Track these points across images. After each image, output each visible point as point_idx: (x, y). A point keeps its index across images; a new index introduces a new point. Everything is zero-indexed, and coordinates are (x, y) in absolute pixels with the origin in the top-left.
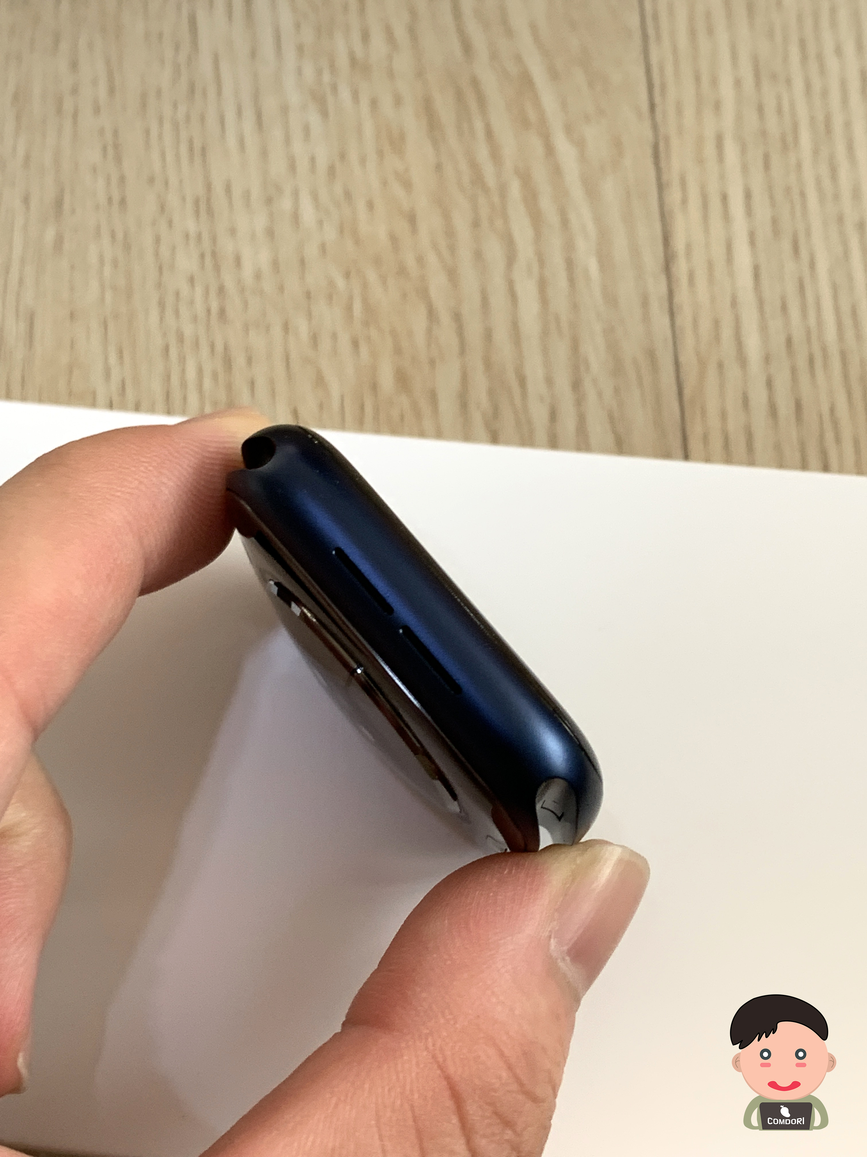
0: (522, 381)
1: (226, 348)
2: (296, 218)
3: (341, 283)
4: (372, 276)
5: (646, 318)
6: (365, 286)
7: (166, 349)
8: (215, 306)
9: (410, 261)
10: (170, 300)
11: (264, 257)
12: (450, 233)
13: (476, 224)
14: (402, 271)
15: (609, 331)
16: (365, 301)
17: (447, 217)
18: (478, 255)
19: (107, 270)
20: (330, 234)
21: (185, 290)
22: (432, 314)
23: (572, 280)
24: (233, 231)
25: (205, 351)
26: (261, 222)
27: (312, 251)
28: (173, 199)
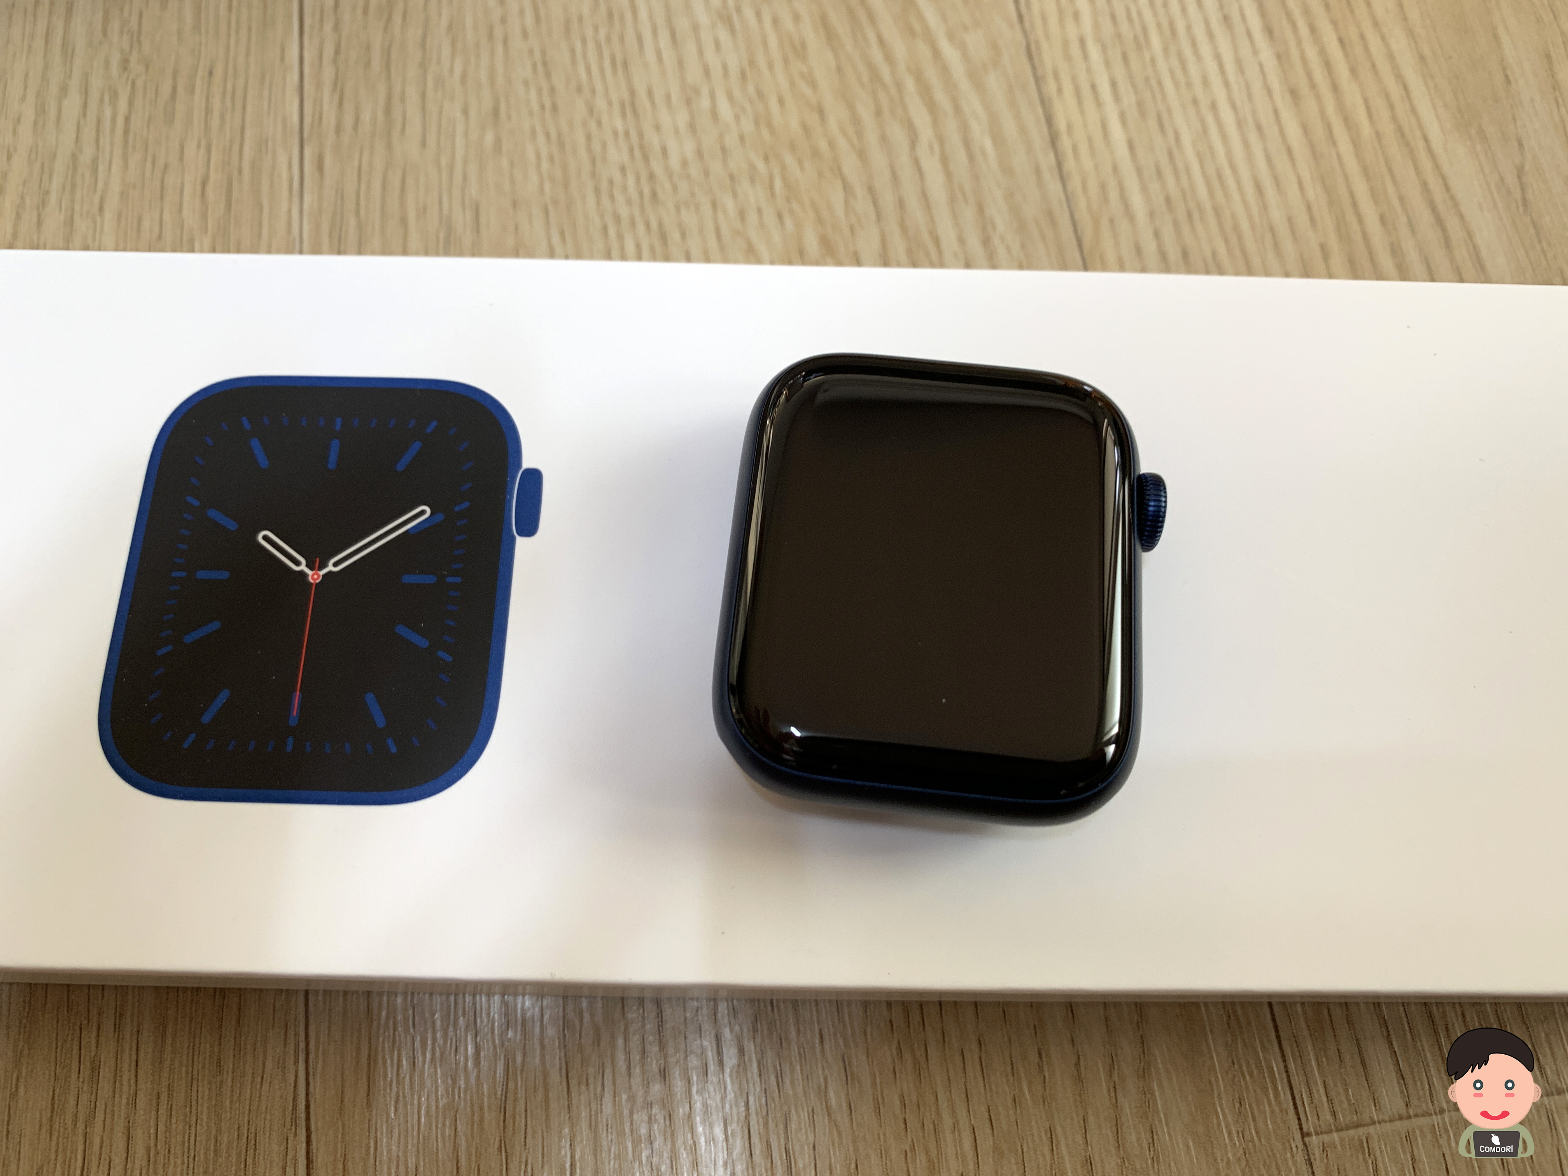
0: (937, 241)
1: (660, 225)
2: (714, 114)
3: (760, 165)
4: (789, 160)
5: (1040, 184)
6: (783, 168)
7: (605, 229)
8: (646, 191)
9: (823, 146)
10: (604, 185)
11: (689, 148)
12: (856, 120)
13: (878, 113)
14: (816, 153)
15: (1009, 196)
16: (784, 179)
17: (851, 107)
18: (884, 138)
19: (545, 165)
20: (747, 125)
21: (617, 177)
22: (847, 189)
23: (971, 158)
24: (658, 128)
25: (641, 228)
26: (682, 118)
27: (731, 141)
28: (600, 103)
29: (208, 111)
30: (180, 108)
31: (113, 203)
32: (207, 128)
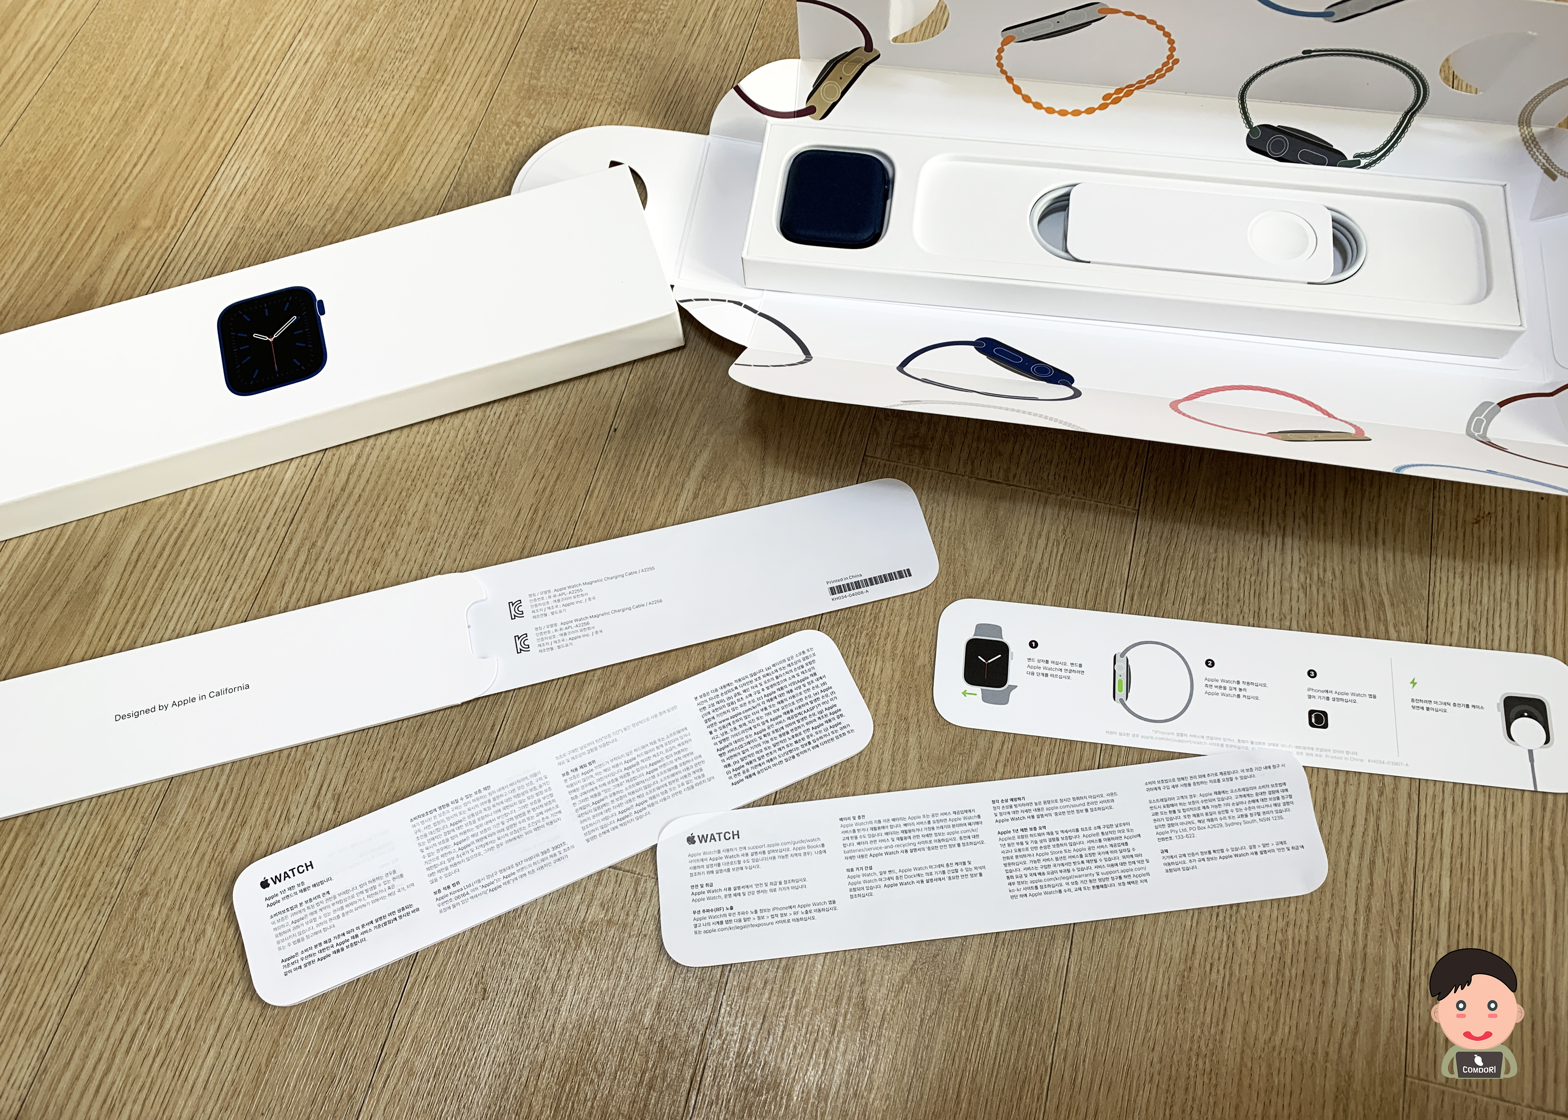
29: (1093, 562)
30: (1083, 557)
31: (1052, 589)
32: (1091, 569)
